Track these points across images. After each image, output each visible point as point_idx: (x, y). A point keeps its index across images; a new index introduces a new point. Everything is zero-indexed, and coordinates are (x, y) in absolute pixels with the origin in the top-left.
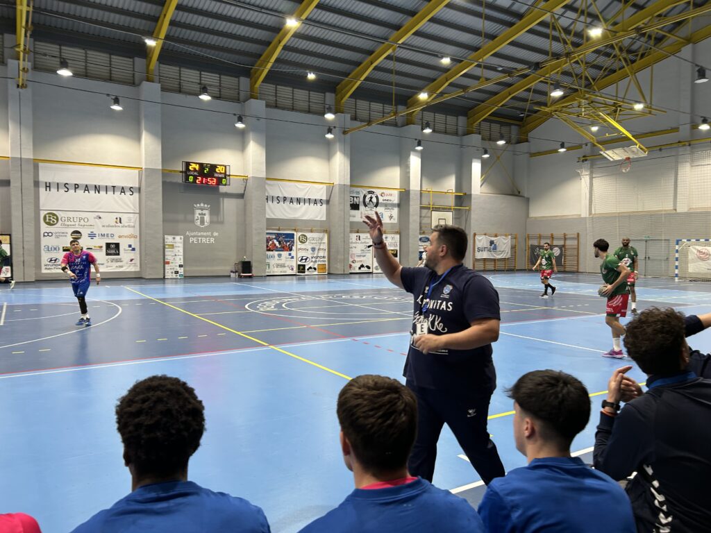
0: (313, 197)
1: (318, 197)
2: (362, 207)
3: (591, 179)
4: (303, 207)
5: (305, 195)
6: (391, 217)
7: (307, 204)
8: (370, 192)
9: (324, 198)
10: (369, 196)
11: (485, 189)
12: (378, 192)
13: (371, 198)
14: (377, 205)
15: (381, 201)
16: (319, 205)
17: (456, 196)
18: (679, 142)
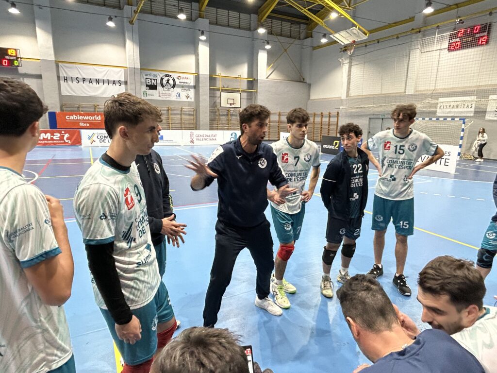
0: (111, 79)
1: (117, 79)
2: (159, 88)
3: (350, 66)
4: (103, 87)
5: (104, 77)
6: (188, 97)
7: (106, 84)
8: (166, 76)
9: (123, 79)
10: (165, 79)
11: (275, 76)
12: (175, 76)
13: (168, 80)
14: (174, 86)
15: (177, 82)
16: (118, 85)
17: (248, 81)
18: (412, 29)
